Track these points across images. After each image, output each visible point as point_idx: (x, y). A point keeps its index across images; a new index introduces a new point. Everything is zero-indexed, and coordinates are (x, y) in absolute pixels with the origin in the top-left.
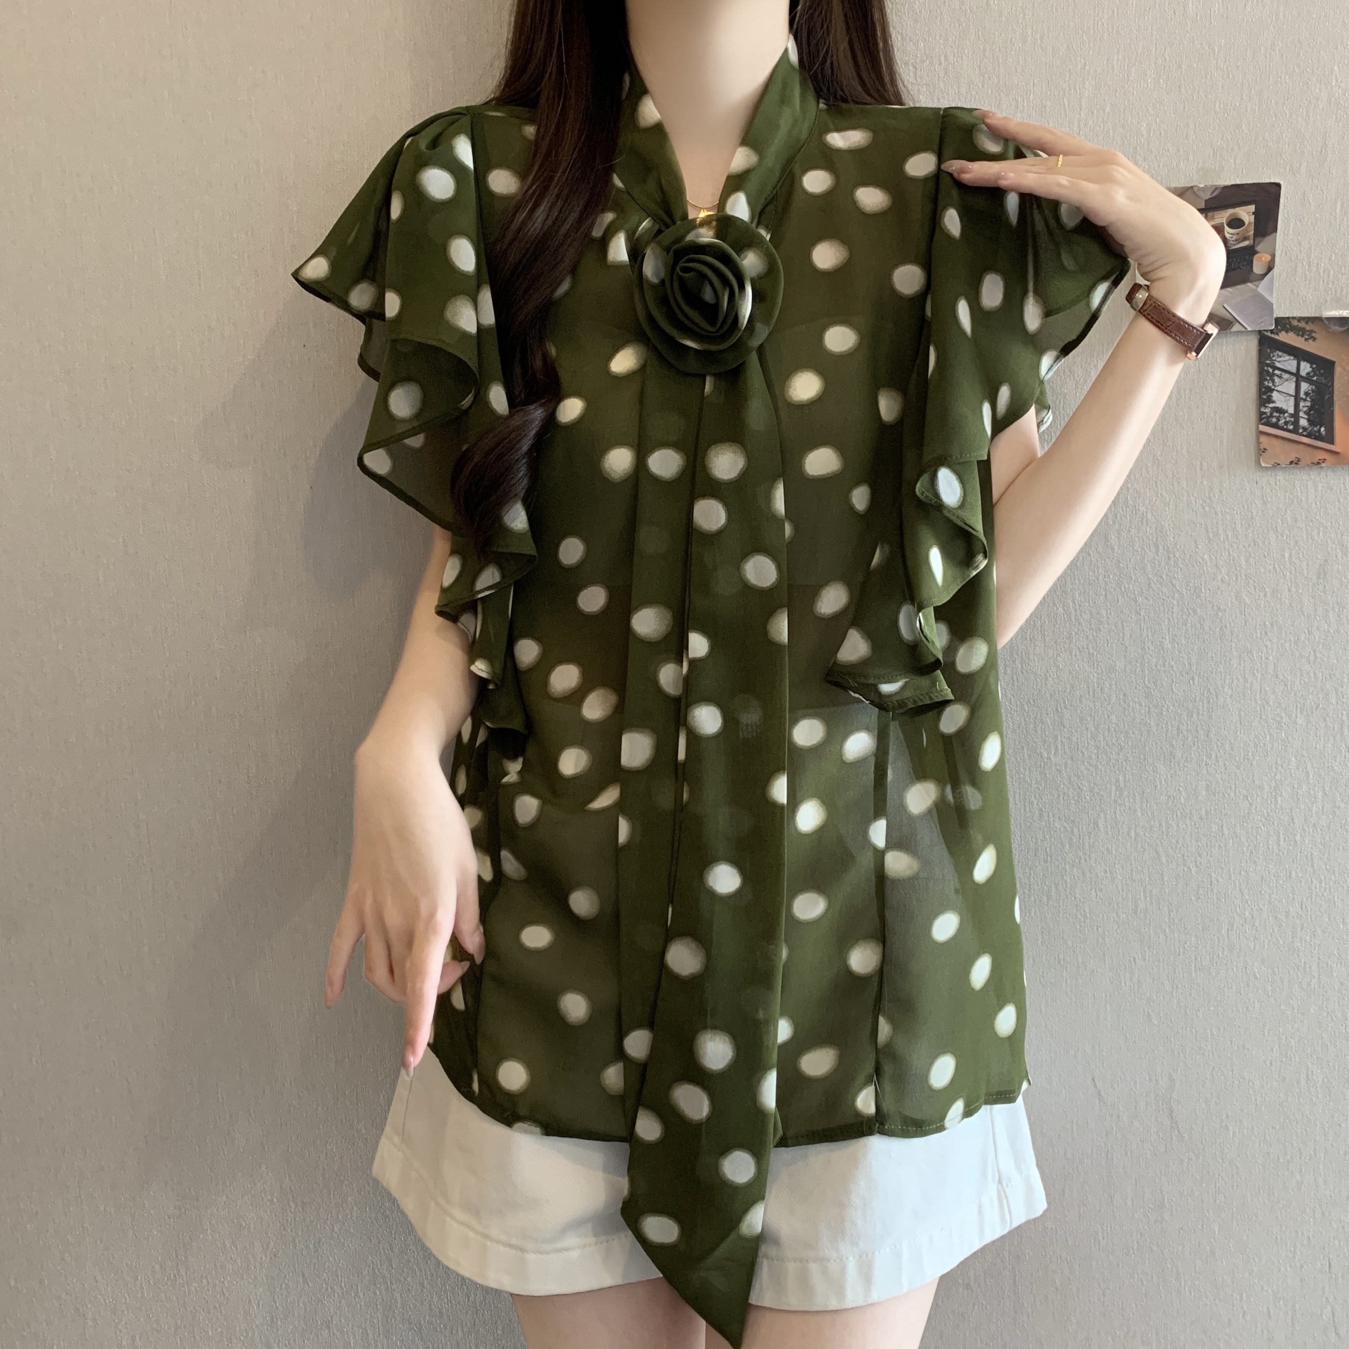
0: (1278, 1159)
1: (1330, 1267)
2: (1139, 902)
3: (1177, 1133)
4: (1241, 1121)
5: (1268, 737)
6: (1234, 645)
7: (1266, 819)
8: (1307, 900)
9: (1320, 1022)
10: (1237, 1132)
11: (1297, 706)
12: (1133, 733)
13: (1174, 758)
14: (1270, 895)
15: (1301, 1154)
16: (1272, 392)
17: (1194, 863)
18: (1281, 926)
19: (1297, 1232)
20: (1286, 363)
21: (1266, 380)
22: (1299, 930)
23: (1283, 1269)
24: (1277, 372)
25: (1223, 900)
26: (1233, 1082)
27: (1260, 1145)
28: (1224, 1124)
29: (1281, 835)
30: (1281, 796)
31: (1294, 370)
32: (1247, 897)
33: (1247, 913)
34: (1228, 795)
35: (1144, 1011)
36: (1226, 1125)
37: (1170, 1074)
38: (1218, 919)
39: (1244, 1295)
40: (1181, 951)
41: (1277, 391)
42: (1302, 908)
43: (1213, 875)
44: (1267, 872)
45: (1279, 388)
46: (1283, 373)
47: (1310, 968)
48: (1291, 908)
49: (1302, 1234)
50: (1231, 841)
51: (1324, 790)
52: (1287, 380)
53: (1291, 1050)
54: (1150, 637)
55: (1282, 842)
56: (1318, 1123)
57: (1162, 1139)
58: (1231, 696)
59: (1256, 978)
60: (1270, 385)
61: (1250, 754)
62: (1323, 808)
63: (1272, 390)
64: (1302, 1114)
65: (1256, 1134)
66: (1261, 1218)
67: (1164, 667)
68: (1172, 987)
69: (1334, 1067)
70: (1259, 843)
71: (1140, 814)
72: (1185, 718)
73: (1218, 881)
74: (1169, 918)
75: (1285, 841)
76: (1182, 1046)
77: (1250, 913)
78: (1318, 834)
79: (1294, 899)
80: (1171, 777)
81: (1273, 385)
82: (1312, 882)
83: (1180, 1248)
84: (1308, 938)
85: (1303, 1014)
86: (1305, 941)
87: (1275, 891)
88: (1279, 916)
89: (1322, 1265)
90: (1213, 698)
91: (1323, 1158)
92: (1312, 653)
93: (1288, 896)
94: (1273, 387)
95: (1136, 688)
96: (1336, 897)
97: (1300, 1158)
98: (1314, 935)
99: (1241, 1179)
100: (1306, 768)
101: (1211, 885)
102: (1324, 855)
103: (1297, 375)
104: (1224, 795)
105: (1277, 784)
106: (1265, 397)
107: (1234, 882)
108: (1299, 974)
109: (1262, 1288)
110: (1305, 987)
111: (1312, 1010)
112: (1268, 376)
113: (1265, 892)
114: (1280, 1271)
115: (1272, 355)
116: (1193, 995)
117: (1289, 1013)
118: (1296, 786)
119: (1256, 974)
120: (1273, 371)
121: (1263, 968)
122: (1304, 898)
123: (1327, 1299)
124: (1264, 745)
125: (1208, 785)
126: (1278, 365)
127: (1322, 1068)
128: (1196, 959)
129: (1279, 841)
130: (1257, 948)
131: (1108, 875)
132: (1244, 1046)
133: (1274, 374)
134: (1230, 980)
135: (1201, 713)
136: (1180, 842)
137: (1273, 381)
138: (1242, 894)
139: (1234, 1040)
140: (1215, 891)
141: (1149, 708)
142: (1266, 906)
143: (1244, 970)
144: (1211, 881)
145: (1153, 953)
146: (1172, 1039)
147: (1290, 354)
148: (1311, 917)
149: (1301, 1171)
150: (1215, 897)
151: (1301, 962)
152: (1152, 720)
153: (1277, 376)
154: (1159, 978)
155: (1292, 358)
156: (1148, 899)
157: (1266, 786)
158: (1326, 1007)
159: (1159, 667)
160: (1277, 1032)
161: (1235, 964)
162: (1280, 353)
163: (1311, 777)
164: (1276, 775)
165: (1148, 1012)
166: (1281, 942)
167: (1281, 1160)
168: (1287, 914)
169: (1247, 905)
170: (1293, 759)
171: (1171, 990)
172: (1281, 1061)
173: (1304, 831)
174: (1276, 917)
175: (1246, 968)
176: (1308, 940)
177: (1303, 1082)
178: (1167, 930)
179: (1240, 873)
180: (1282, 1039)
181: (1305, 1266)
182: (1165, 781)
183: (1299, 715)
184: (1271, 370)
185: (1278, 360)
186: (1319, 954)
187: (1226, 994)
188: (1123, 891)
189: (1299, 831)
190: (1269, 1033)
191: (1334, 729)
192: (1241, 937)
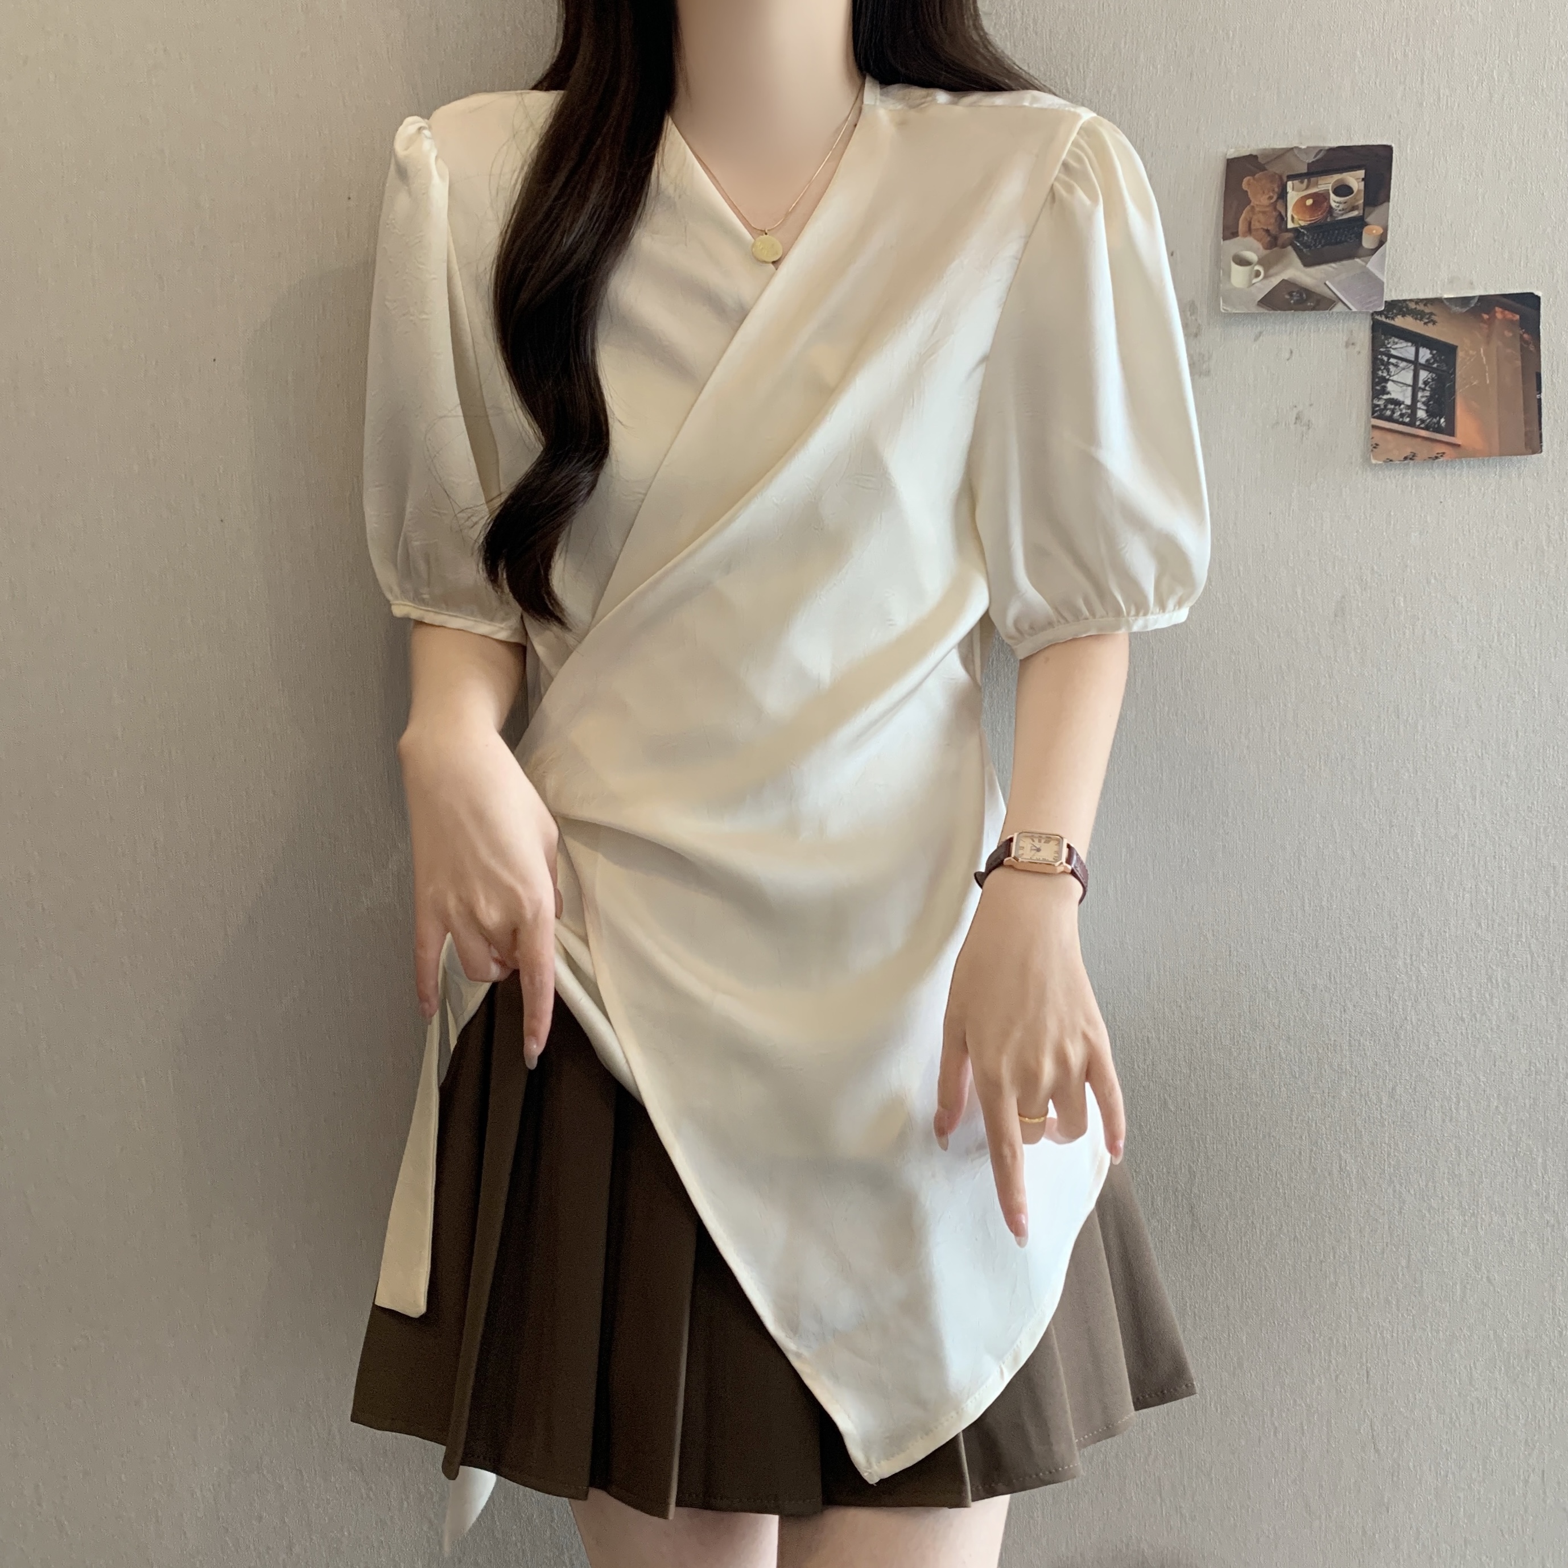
0: (1310, 1258)
1: (1368, 1377)
2: (1152, 976)
3: (1198, 1230)
4: (1268, 1218)
5: (1289, 792)
6: (1248, 691)
7: (1288, 881)
8: (1336, 971)
9: (1352, 1106)
10: (1265, 1230)
11: (1320, 758)
12: (1144, 789)
13: (1188, 816)
14: (1295, 967)
15: (1335, 1253)
16: (1387, 383)
17: (1211, 932)
18: (1308, 1000)
19: (1331, 1339)
20: (1402, 350)
21: (1380, 369)
22: (1328, 1005)
23: (1317, 1381)
24: (1392, 360)
25: (1244, 973)
26: (1260, 1175)
27: (1290, 1244)
28: (1250, 1222)
29: (1307, 901)
30: (1305, 856)
31: (1412, 357)
32: (1270, 969)
33: (1270, 986)
34: (1247, 855)
35: (1159, 1095)
36: (1252, 1222)
37: (1190, 1167)
38: (1238, 994)
39: (1275, 1410)
40: (1199, 1030)
41: (1393, 381)
42: (1330, 980)
43: (1232, 944)
44: (1291, 940)
45: (1395, 378)
46: (1400, 362)
47: (1341, 1046)
48: (1318, 981)
49: (1338, 1341)
50: (1251, 907)
51: (1353, 851)
52: (1404, 369)
53: (1322, 1139)
54: (1162, 682)
55: (1307, 908)
56: (1353, 1218)
57: (1183, 1239)
58: (1248, 747)
59: (1281, 1059)
60: (1385, 374)
61: (1270, 811)
62: (1351, 869)
63: (1387, 381)
64: (1336, 1209)
65: (1285, 1231)
66: (1292, 1325)
67: (1176, 715)
68: (1190, 1069)
69: (1370, 1156)
70: (1282, 910)
71: (1151, 877)
72: (1199, 771)
73: (1238, 951)
74: (1185, 994)
75: (1310, 907)
76: (1202, 1134)
77: (1273, 986)
78: (1347, 898)
79: (1321, 970)
80: (1186, 837)
81: (1388, 374)
82: (1341, 952)
83: (1204, 1360)
84: (1338, 1014)
85: (1334, 1097)
86: (1335, 1017)
87: (1300, 962)
88: (1305, 989)
89: (1358, 1374)
90: (1228, 749)
91: (1358, 1258)
92: (1335, 698)
93: (1315, 967)
94: (1388, 377)
95: (1147, 739)
96: (1367, 968)
97: (1334, 1257)
98: (1345, 1011)
99: (1270, 1282)
100: (1332, 826)
101: (1230, 955)
102: (1353, 921)
103: (1416, 363)
104: (1242, 856)
105: (1300, 843)
106: (1378, 388)
107: (1256, 952)
108: (1329, 1054)
109: (1295, 1401)
110: (1336, 1069)
111: (1344, 1094)
112: (1383, 364)
113: (1289, 962)
114: (1313, 1382)
115: (1386, 342)
116: (1212, 1077)
117: (1319, 1096)
118: (1321, 846)
119: (1282, 1054)
120: (1389, 359)
121: (1289, 1047)
122: (1333, 969)
123: (1365, 1412)
124: (1286, 801)
125: (1224, 846)
126: (1393, 352)
127: (1356, 1157)
128: (1215, 1037)
129: (1304, 906)
130: (1281, 1025)
131: (1118, 946)
132: (1269, 1134)
133: (1389, 363)
134: (1253, 1061)
135: (1216, 766)
136: (1195, 909)
137: (1388, 371)
138: (1264, 964)
139: (1259, 1127)
140: (1235, 962)
141: (1161, 762)
142: (1291, 978)
143: (1268, 1050)
144: (1230, 951)
145: (1168, 1031)
146: (1191, 1127)
147: (1407, 340)
148: (1341, 991)
149: (1335, 1272)
150: (1234, 969)
151: (1330, 1040)
152: (1164, 774)
153: (1393, 364)
154: (1175, 1060)
155: (1410, 344)
156: (1162, 972)
157: (1288, 846)
158: (1360, 1090)
159: (1171, 715)
160: (1306, 1119)
161: (1258, 1043)
162: (1396, 340)
163: (1338, 835)
164: (1299, 834)
165: (1164, 1096)
166: (1308, 1018)
167: (1313, 1260)
168: (1314, 987)
169: (1270, 978)
170: (1318, 815)
171: (1188, 1072)
172: (1312, 1150)
173: (1332, 895)
174: (1302, 990)
175: (1270, 1047)
176: (1338, 1015)
177: (1335, 1171)
178: (1183, 1005)
179: (1262, 943)
180: (1312, 1126)
181: (1341, 1376)
182: (1178, 841)
183: (1323, 768)
184: (1385, 359)
185: (1393, 347)
186: (1350, 1031)
187: (1249, 1077)
188: (1134, 962)
189: (1325, 895)
190: (1297, 1119)
191: (1362, 782)
192: (1265, 1014)
